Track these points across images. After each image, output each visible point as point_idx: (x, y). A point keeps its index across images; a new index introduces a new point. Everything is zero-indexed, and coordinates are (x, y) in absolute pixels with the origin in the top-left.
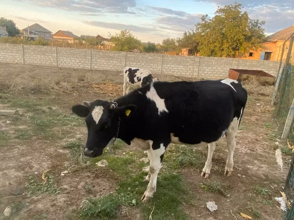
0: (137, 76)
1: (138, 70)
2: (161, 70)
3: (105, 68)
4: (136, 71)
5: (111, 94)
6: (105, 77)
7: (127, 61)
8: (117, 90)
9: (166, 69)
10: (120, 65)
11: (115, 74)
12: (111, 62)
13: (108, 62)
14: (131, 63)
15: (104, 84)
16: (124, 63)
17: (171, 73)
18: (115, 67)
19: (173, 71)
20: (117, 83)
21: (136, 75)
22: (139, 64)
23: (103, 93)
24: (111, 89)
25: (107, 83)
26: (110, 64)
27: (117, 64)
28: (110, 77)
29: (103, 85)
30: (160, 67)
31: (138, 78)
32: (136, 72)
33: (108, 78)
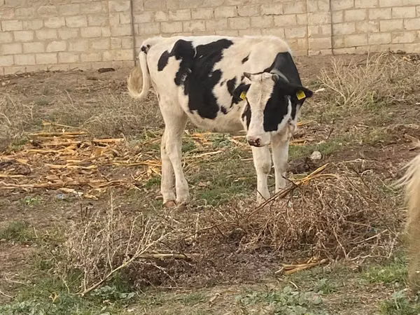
0: (226, 77)
1: (226, 44)
2: (326, 30)
3: (26, 62)
4: (216, 50)
5: (80, 187)
6: (31, 107)
7: (138, 7)
8: (105, 167)
9: (356, 22)
10: (106, 32)
11: (86, 84)
12: (57, 23)
13: (37, 24)
14: (161, 16)
15: (36, 145)
16: (126, 20)
17: (386, 38)
18: (80, 46)
19: (397, 25)
20: (105, 132)
21: (219, 73)
22: (208, 13)
23: (37, 192)
24: (72, 164)
25: (49, 138)
26: (52, 34)
27: (86, 33)
28: (61, 104)
29: (27, 149)
30: (322, 18)
31: (231, 84)
32: (219, 57)
33: (49, 111)
